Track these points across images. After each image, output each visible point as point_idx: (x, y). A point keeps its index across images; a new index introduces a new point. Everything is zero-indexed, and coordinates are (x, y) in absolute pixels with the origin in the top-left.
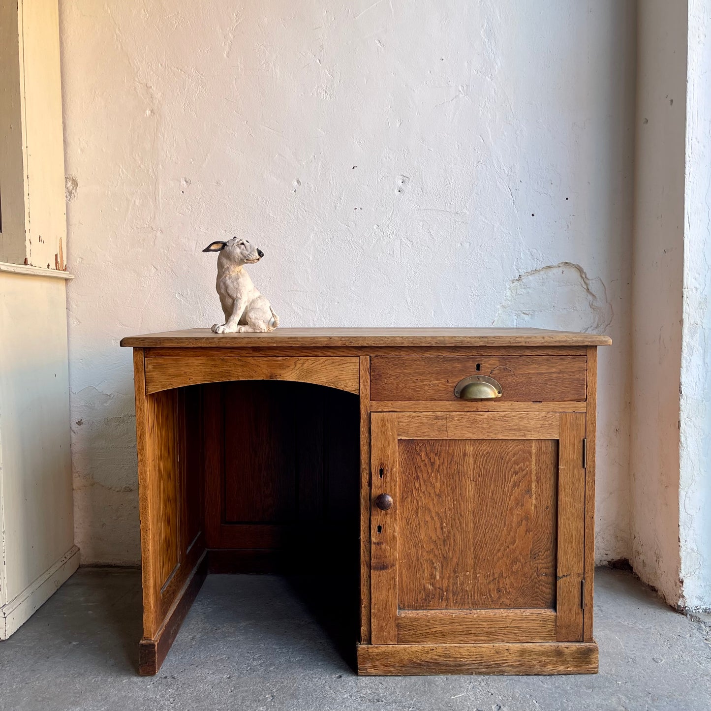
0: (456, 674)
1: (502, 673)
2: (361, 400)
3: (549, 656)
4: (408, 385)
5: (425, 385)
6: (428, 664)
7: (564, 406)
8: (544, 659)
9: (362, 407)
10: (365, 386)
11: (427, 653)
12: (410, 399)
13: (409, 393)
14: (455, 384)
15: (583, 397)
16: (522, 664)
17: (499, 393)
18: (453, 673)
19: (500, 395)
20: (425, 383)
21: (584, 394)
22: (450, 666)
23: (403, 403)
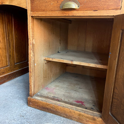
0: (56, 115)
1: (72, 119)
2: (28, 11)
3: (90, 119)
4: (43, 5)
5: (49, 4)
6: (48, 109)
7: (108, 12)
8: (88, 119)
9: (28, 14)
10: (29, 5)
11: (47, 105)
12: (44, 11)
13: (44, 8)
14: (60, 3)
15: (119, 7)
16: (79, 119)
17: (78, 6)
18: (55, 114)
19: (79, 8)
20: (49, 3)
21: (120, 5)
22: (54, 111)
23: (41, 12)
